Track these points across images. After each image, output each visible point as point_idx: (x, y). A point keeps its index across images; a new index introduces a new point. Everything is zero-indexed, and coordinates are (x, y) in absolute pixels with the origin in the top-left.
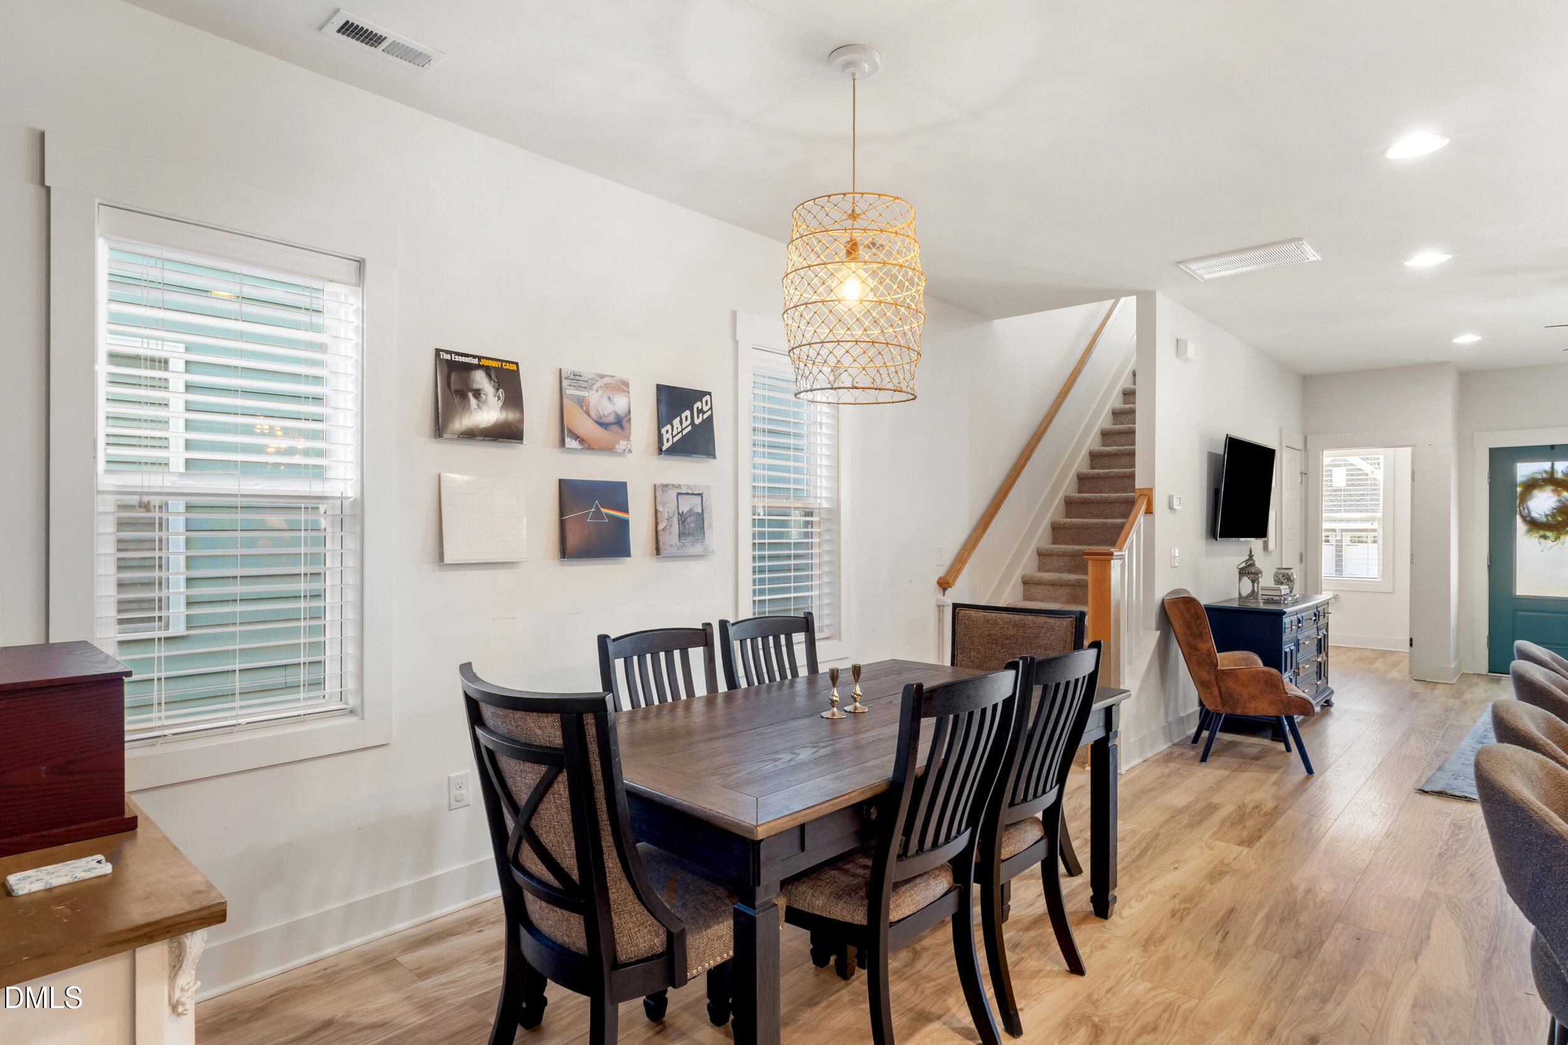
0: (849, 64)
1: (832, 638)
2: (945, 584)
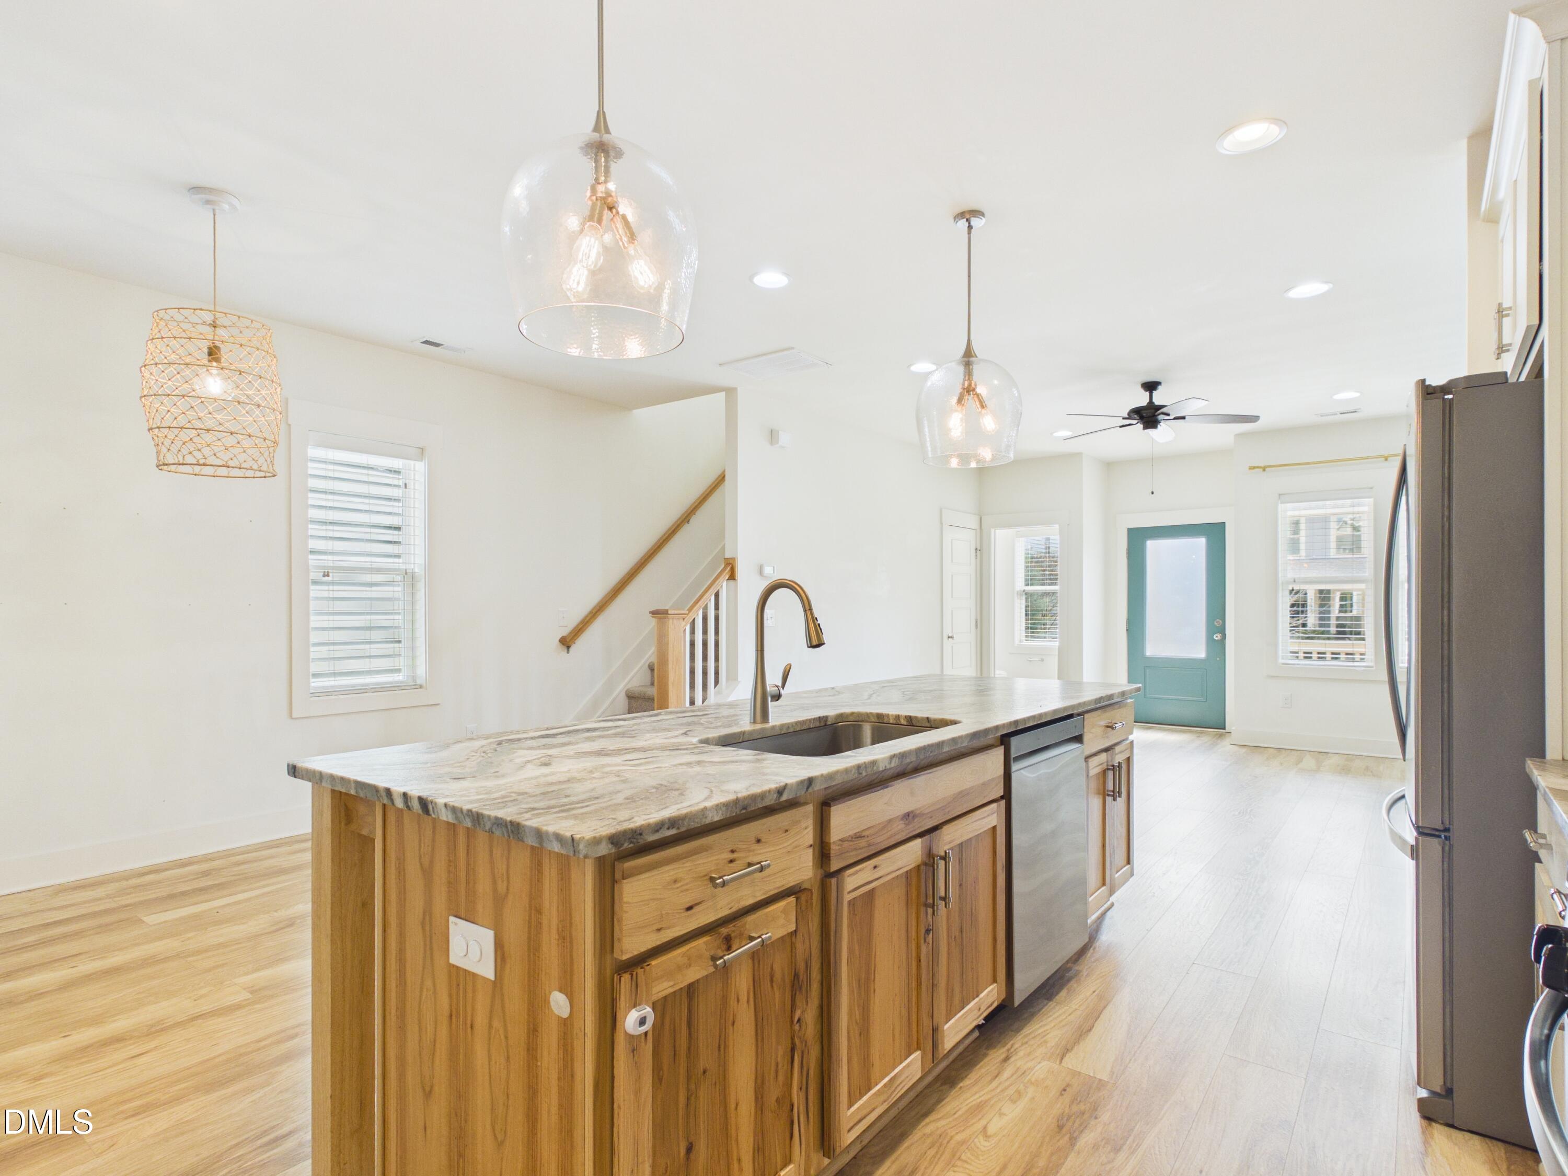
0: (208, 202)
1: (421, 687)
2: (566, 643)
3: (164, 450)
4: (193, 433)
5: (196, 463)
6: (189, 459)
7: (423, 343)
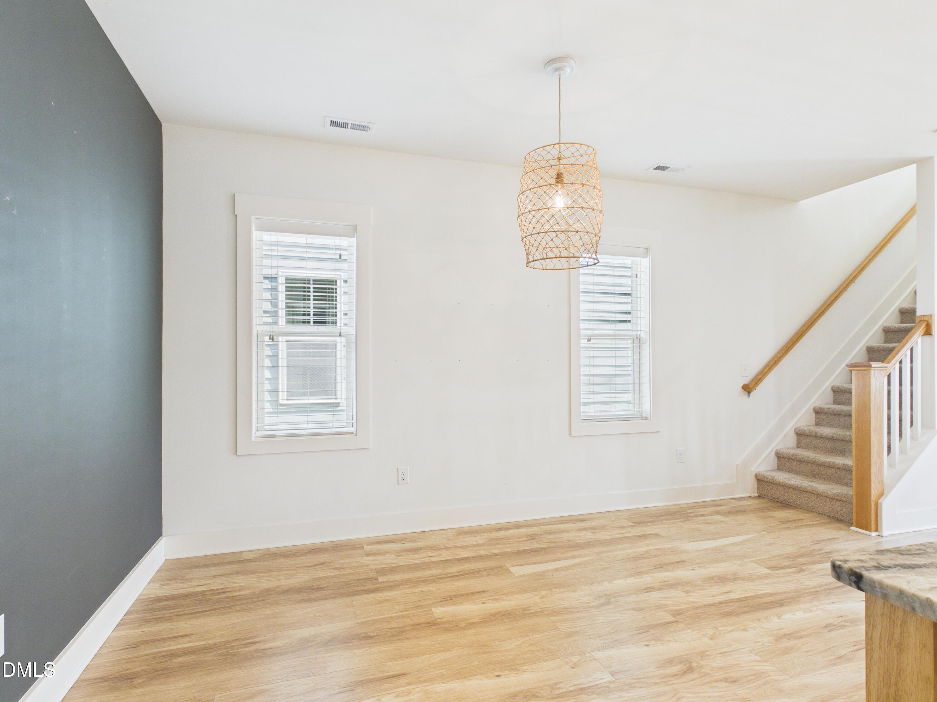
0: (557, 69)
1: (646, 418)
2: (748, 389)
3: (534, 250)
4: (554, 234)
5: (554, 256)
6: (551, 255)
7: (655, 169)
